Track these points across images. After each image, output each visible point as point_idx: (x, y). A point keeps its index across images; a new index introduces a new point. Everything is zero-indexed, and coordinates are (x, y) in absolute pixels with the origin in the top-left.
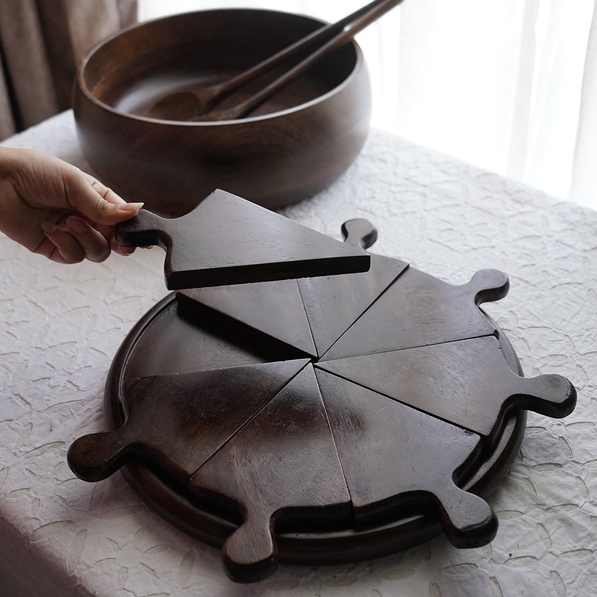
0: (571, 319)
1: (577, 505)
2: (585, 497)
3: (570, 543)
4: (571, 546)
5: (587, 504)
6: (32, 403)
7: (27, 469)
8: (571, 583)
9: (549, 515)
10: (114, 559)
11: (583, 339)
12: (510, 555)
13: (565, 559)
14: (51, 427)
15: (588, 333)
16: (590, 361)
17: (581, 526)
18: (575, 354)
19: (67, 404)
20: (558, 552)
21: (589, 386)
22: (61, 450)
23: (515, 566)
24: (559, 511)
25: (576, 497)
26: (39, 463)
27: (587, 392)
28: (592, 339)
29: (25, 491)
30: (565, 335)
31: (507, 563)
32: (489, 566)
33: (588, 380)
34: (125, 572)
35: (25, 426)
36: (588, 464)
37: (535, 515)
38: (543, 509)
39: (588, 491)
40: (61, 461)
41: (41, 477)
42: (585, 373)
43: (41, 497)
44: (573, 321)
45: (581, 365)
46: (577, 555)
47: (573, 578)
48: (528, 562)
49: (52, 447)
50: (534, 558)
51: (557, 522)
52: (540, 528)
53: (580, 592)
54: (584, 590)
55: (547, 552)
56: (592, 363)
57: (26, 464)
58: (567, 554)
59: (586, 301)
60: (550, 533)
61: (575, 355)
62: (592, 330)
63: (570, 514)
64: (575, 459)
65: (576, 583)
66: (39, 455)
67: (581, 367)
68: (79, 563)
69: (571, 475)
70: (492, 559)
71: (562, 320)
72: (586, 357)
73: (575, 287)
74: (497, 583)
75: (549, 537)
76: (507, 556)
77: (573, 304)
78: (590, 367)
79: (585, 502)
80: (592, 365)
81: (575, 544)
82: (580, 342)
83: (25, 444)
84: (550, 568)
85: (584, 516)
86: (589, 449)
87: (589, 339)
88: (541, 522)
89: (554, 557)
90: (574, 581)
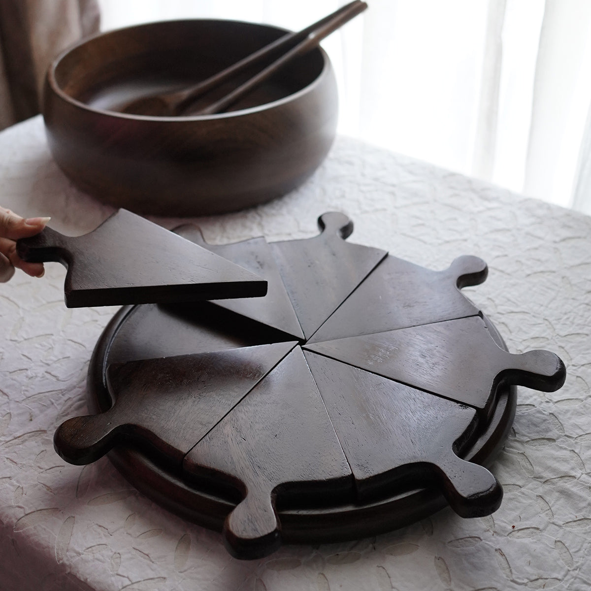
0: (548, 304)
1: (574, 477)
2: (581, 469)
3: (571, 513)
4: (572, 516)
5: (584, 476)
6: (9, 394)
7: (7, 458)
8: (577, 551)
9: (547, 487)
10: (106, 545)
11: (562, 322)
12: (514, 527)
13: (568, 529)
14: (31, 417)
15: (566, 317)
16: (572, 342)
17: (581, 497)
18: (556, 336)
19: (47, 394)
20: (561, 523)
21: (573, 365)
22: (44, 439)
23: (518, 537)
24: (557, 483)
25: (573, 469)
26: (20, 452)
27: (571, 370)
28: (571, 322)
29: (7, 479)
30: (544, 319)
31: (510, 535)
32: (493, 539)
33: (571, 359)
34: (117, 558)
35: (3, 416)
36: (580, 438)
37: (533, 488)
38: (541, 482)
39: (583, 463)
40: (44, 449)
41: (23, 465)
42: (568, 353)
43: (24, 486)
44: (550, 306)
45: (563, 346)
46: (579, 525)
47: (579, 547)
48: (532, 533)
49: (33, 436)
50: (538, 529)
51: (557, 494)
52: (540, 500)
53: (587, 560)
55: (550, 523)
56: (573, 344)
57: (7, 453)
58: (570, 524)
59: (561, 288)
60: (550, 505)
62: (570, 314)
63: (568, 485)
64: (567, 434)
65: (582, 552)
66: (20, 445)
67: (563, 348)
68: (67, 551)
69: (565, 449)
70: (495, 532)
71: (539, 306)
72: (567, 339)
73: (549, 275)
74: (503, 555)
75: (550, 508)
76: (511, 528)
77: (549, 291)
78: (572, 347)
79: (582, 474)
81: (577, 515)
82: (559, 325)
83: (5, 433)
84: (555, 539)
85: (582, 487)
86: (580, 423)
87: (568, 323)
88: (540, 494)
89: (557, 528)
90: (579, 550)
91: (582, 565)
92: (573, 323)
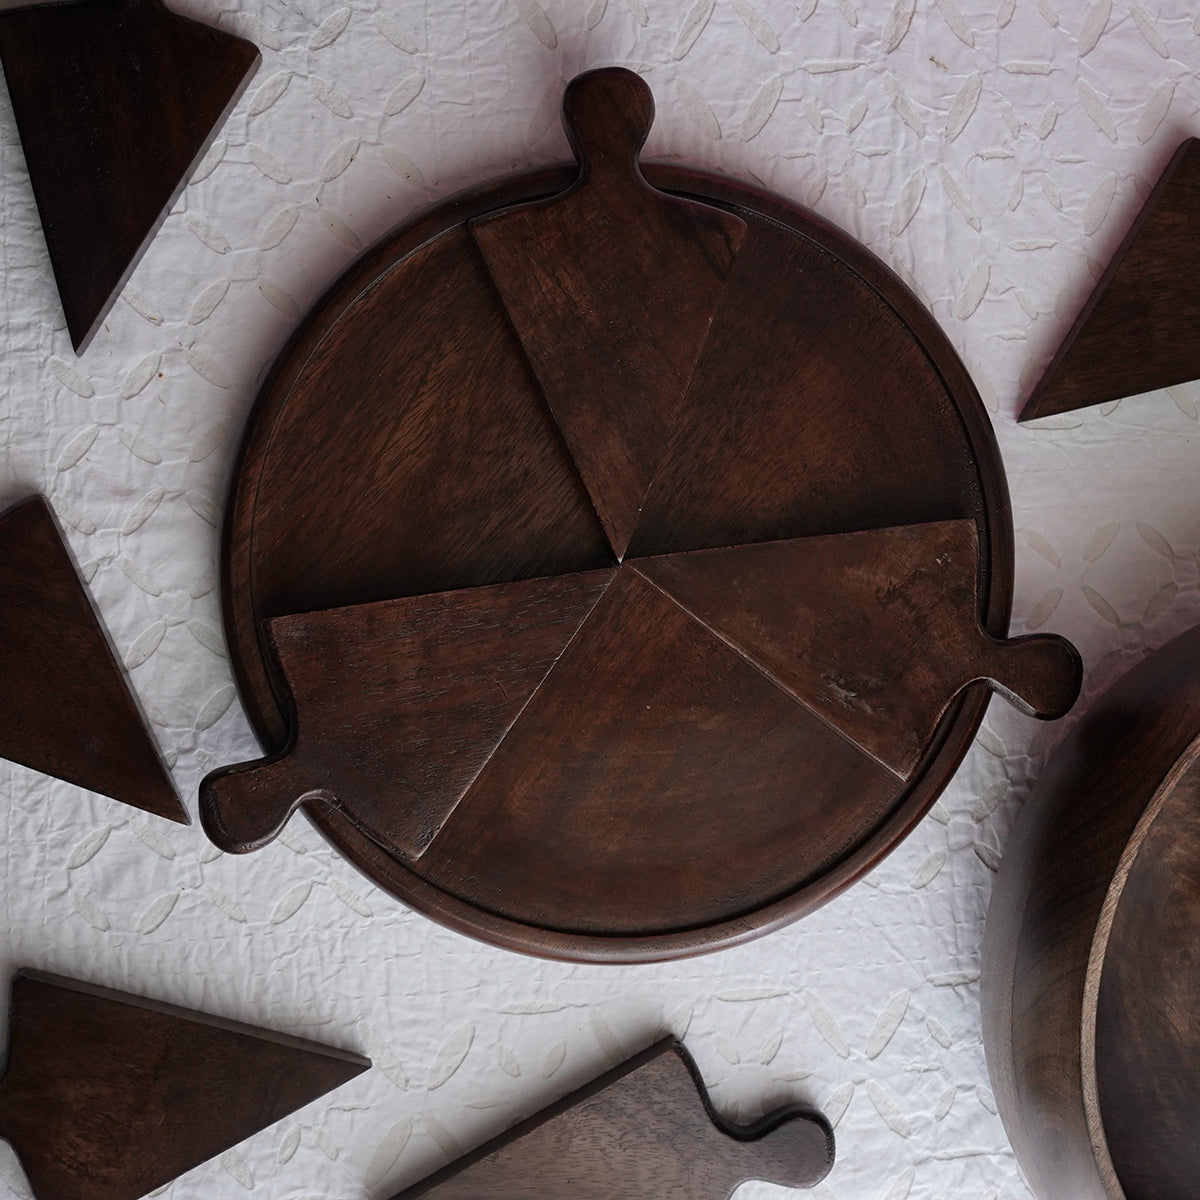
0: (388, 971)
1: (127, 535)
2: (127, 562)
3: (99, 462)
4: (93, 458)
5: (114, 550)
8: (57, 395)
9: (155, 490)
11: (335, 928)
12: (160, 375)
13: (88, 428)
14: (938, 63)
15: (338, 954)
16: (291, 880)
17: (99, 499)
18: (326, 879)
20: (103, 432)
22: (878, 39)
23: (144, 364)
24: (146, 504)
25: (137, 551)
28: (324, 942)
30: (371, 915)
31: (158, 360)
32: (177, 338)
35: (973, 35)
36: (159, 636)
38: (168, 492)
39: (130, 578)
40: (859, 26)
42: (283, 843)
44: (383, 966)
45: (300, 858)
46: (77, 448)
47: (58, 404)
48: (132, 386)
49: (896, 33)
50: (129, 398)
51: (136, 485)
52: (152, 456)
53: (38, 389)
54: (36, 397)
55: (118, 422)
56: (286, 875)
58: (91, 439)
60: (134, 457)
61: (323, 875)
62: (336, 967)
63: (130, 510)
64: (184, 628)
65: (51, 398)
66: (896, 8)
67: (299, 852)
69: (169, 590)
70: (181, 350)
71: (400, 952)
72: (304, 882)
73: (436, 1070)
74: (150, 319)
75: (131, 451)
76: (165, 371)
77: (411, 1016)
79: (119, 552)
80: (283, 870)
81: (90, 465)
82: (336, 917)
84: (98, 397)
85: (106, 521)
86: (176, 668)
87: (326, 935)
88: (158, 467)
89: (105, 421)
90: (55, 399)
91: (39, 376)
92: (317, 940)
